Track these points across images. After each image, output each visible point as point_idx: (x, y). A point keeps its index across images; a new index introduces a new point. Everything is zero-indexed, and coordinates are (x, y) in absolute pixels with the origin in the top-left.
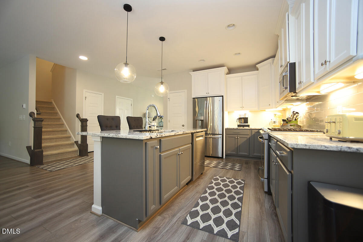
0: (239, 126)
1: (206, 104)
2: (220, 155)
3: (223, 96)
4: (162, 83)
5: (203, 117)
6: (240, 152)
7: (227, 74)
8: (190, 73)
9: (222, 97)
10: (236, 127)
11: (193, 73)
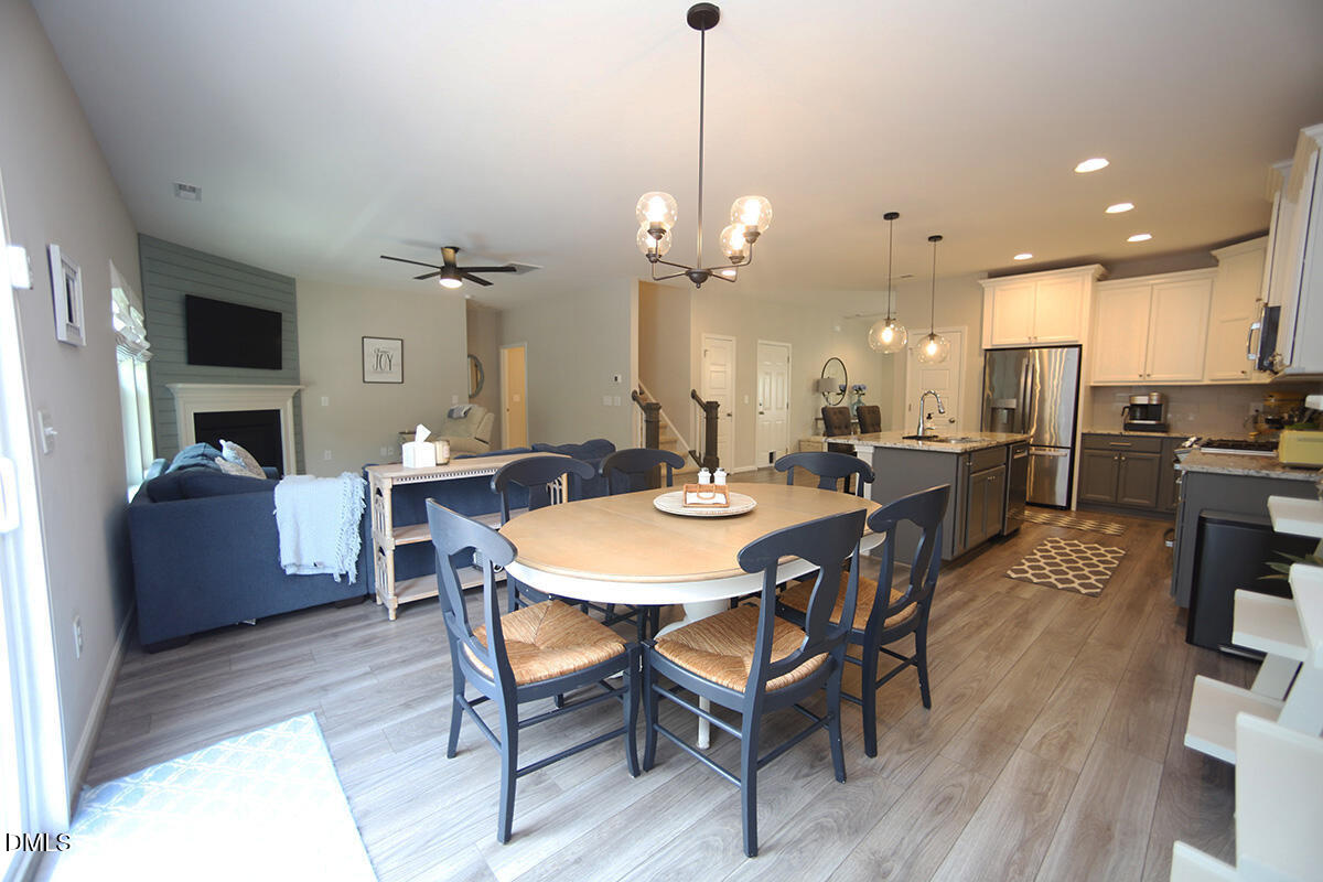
0: (1128, 427)
1: (1027, 366)
2: (1061, 501)
3: (1080, 346)
4: (932, 336)
5: (1015, 401)
6: (1124, 497)
7: (1099, 280)
8: (981, 282)
9: (1077, 349)
10: (1117, 430)
11: (988, 283)
